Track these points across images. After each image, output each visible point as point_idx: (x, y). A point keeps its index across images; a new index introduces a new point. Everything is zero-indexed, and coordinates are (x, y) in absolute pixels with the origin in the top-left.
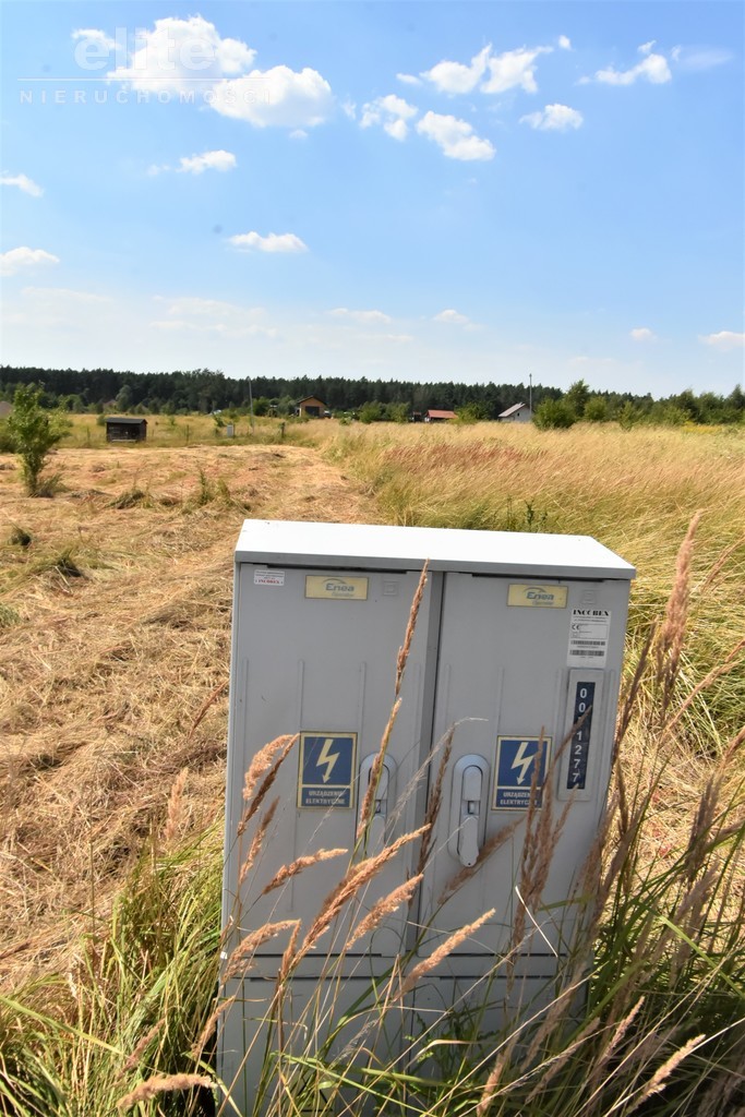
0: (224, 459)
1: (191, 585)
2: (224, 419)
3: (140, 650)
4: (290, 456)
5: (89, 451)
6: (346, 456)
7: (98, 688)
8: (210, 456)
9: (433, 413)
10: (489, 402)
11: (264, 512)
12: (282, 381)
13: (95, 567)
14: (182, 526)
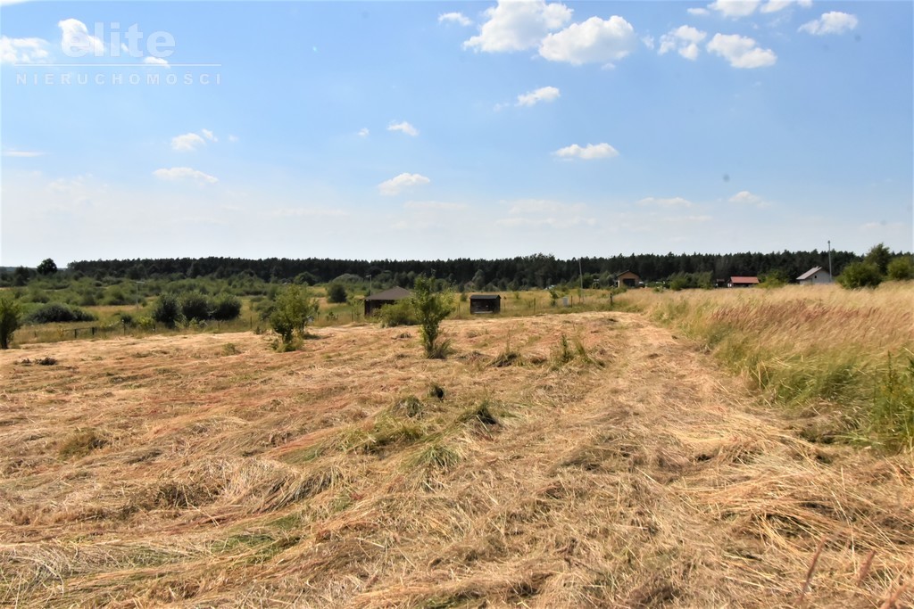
0: (568, 325)
1: (590, 433)
2: (557, 292)
3: (571, 490)
4: (621, 320)
5: (461, 322)
6: (672, 319)
7: (542, 523)
8: (555, 322)
9: (735, 279)
10: (788, 267)
11: (617, 367)
12: (601, 259)
13: (503, 416)
14: (556, 381)
